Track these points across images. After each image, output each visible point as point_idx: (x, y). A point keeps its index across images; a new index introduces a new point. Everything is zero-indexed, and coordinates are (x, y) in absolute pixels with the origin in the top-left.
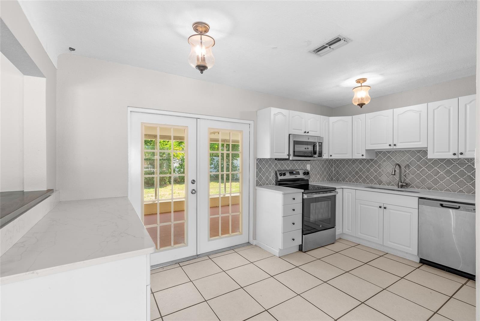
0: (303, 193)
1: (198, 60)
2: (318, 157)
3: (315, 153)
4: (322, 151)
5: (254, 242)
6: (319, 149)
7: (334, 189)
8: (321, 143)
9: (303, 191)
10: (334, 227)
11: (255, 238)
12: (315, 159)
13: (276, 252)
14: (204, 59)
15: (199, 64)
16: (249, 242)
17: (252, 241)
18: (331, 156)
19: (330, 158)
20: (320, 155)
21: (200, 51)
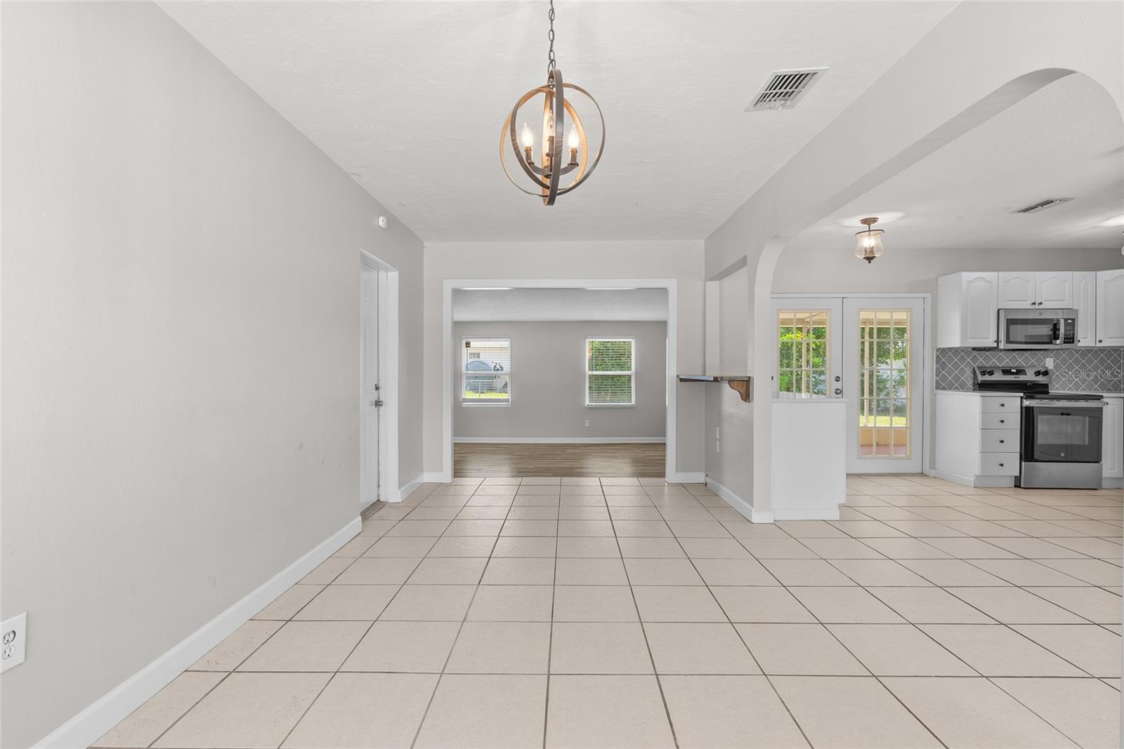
0: (1021, 398)
1: (866, 251)
2: (1064, 343)
3: (1056, 337)
4: (1074, 334)
5: (933, 473)
6: (1065, 330)
7: (1099, 398)
8: (1073, 320)
9: (1022, 394)
10: (1098, 462)
11: (933, 465)
12: (1057, 347)
13: (971, 480)
14: (872, 251)
15: (867, 256)
16: (922, 473)
17: (927, 470)
18: (1100, 341)
19: (1098, 345)
20: (1070, 339)
21: (868, 242)
